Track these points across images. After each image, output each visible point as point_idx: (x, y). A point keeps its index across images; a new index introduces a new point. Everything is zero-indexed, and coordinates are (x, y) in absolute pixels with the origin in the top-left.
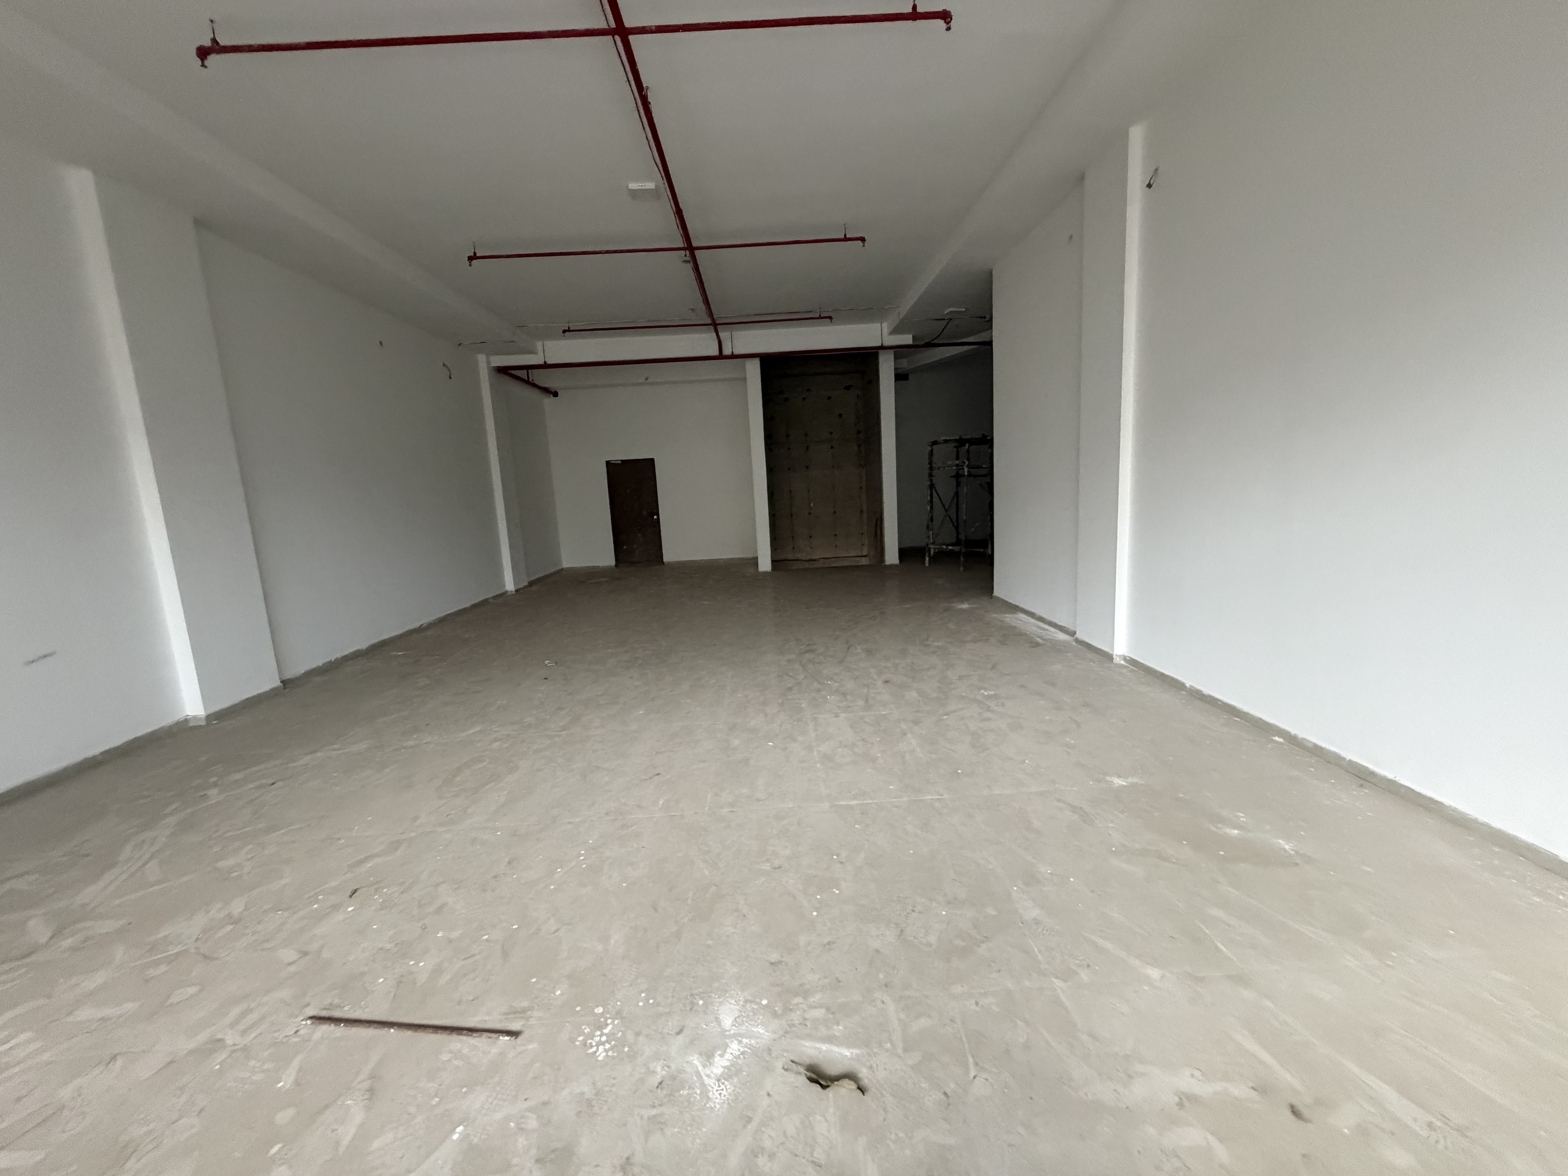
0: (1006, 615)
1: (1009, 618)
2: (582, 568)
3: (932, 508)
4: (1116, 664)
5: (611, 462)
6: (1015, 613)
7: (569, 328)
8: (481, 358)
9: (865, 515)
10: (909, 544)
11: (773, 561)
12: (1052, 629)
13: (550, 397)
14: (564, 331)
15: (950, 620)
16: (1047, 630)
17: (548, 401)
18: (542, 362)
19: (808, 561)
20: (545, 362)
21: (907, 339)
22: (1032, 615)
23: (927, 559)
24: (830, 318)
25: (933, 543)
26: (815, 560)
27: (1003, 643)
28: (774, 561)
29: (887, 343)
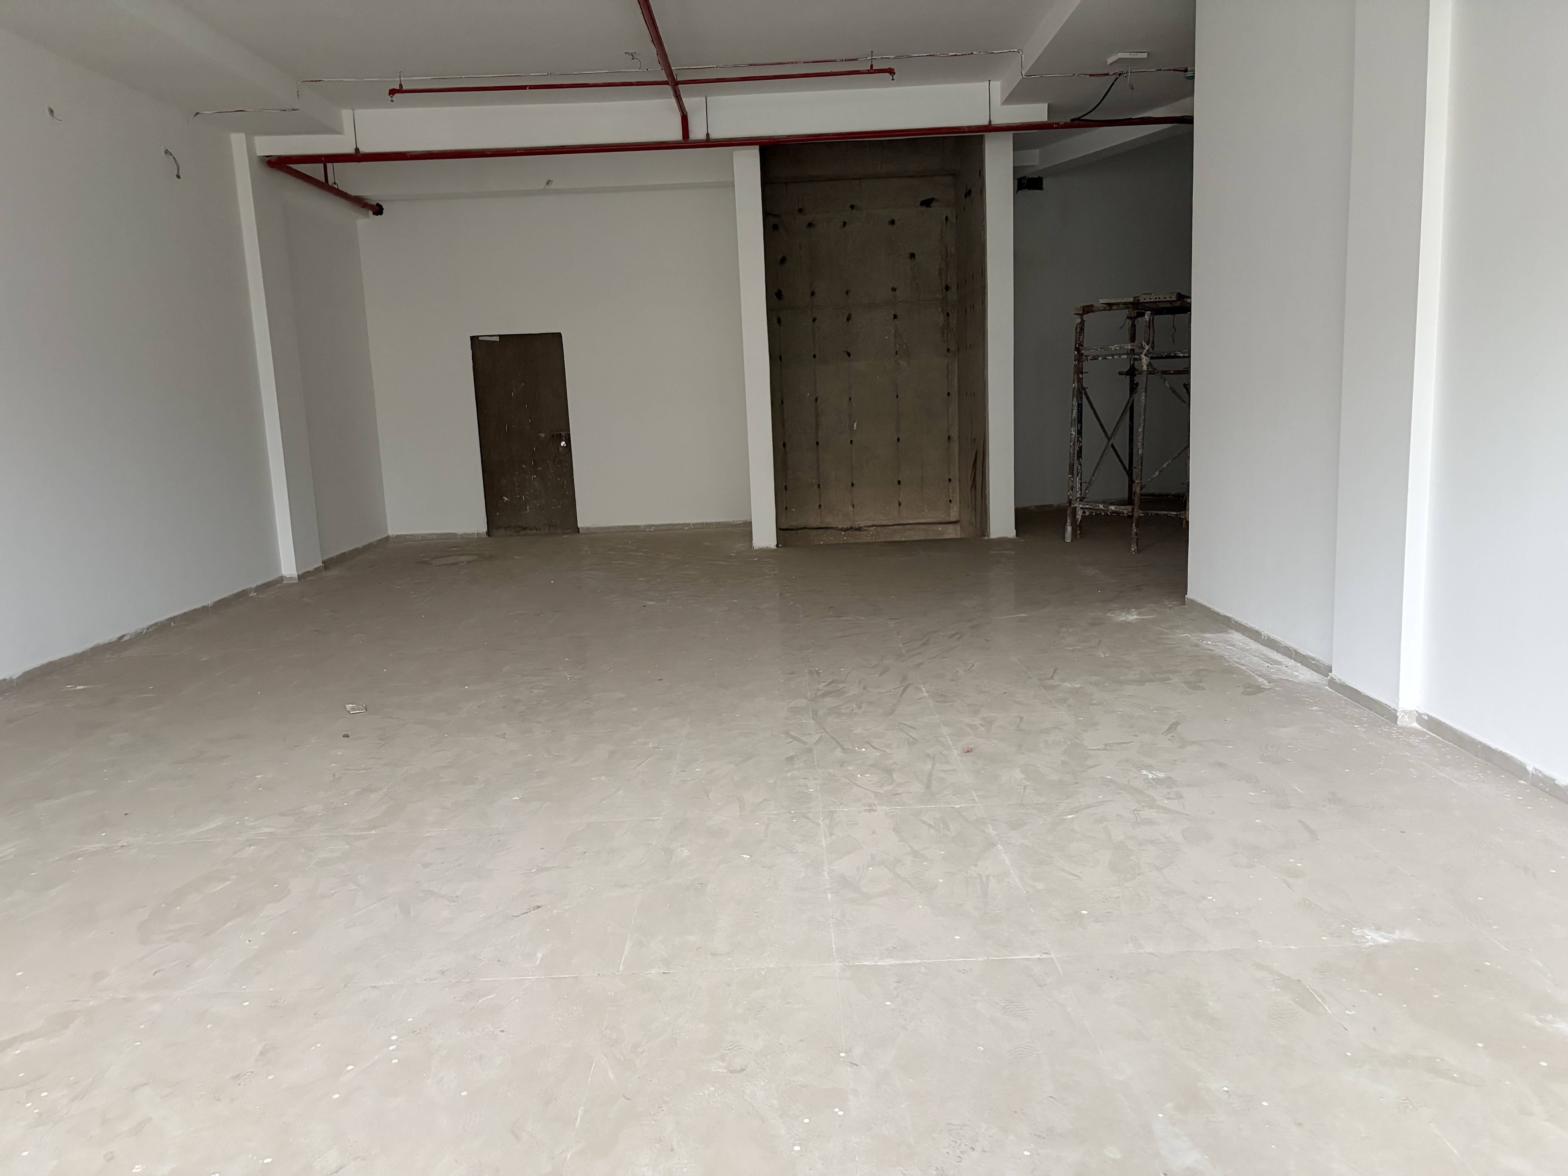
0: (1207, 635)
1: (1212, 641)
2: (424, 537)
3: (1079, 433)
4: (1403, 728)
5: (480, 338)
6: (1225, 632)
7: (401, 85)
8: (238, 140)
9: (955, 445)
10: (1033, 502)
11: (779, 529)
12: (1292, 663)
13: (368, 216)
14: (392, 92)
15: (1100, 642)
16: (1280, 663)
17: (365, 222)
18: (351, 150)
19: (846, 530)
20: (357, 149)
21: (1037, 113)
22: (1254, 634)
23: (1069, 529)
24: (891, 72)
25: (1082, 499)
26: (859, 529)
27: (1194, 686)
28: (781, 530)
29: (999, 120)
